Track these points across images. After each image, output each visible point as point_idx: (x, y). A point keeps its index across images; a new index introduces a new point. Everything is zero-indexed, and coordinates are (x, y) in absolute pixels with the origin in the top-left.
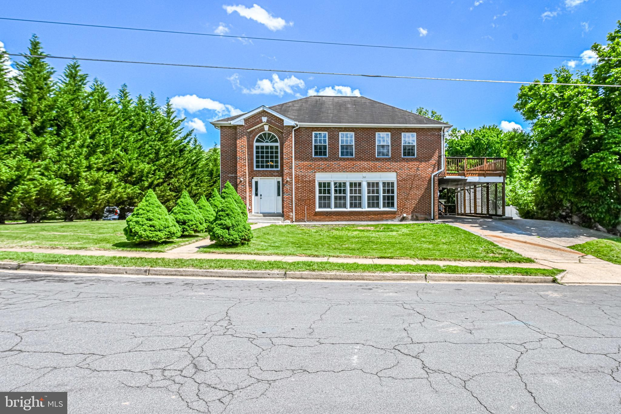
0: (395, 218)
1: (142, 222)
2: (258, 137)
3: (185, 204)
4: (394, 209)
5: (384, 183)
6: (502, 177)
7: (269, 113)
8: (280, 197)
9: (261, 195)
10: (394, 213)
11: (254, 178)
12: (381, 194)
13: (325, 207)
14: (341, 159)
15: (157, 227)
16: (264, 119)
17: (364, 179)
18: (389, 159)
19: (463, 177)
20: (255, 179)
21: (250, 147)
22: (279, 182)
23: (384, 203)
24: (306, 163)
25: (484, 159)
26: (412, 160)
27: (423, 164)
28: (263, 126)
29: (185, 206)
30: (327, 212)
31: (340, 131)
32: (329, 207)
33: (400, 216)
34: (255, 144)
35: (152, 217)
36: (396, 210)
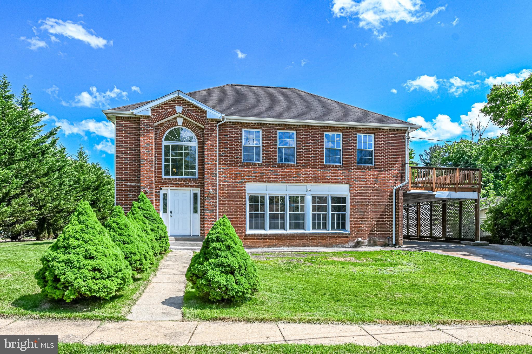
0: (347, 242)
1: (78, 262)
2: (168, 134)
3: (123, 227)
4: (347, 231)
5: (333, 199)
6: (477, 193)
7: (186, 101)
8: (198, 216)
9: (171, 212)
10: (346, 236)
11: (163, 188)
12: (330, 212)
13: (257, 228)
14: (279, 166)
15: (105, 272)
16: (179, 109)
17: (308, 192)
18: (341, 167)
19: (431, 192)
20: (164, 190)
21: (158, 146)
22: (195, 195)
23: (333, 223)
24: (233, 170)
25: (456, 169)
26: (369, 169)
27: (383, 174)
28: (175, 118)
29: (122, 229)
30: (261, 235)
31: (279, 129)
32: (263, 228)
33: (354, 241)
34: (164, 143)
35: (95, 253)
36: (349, 233)
